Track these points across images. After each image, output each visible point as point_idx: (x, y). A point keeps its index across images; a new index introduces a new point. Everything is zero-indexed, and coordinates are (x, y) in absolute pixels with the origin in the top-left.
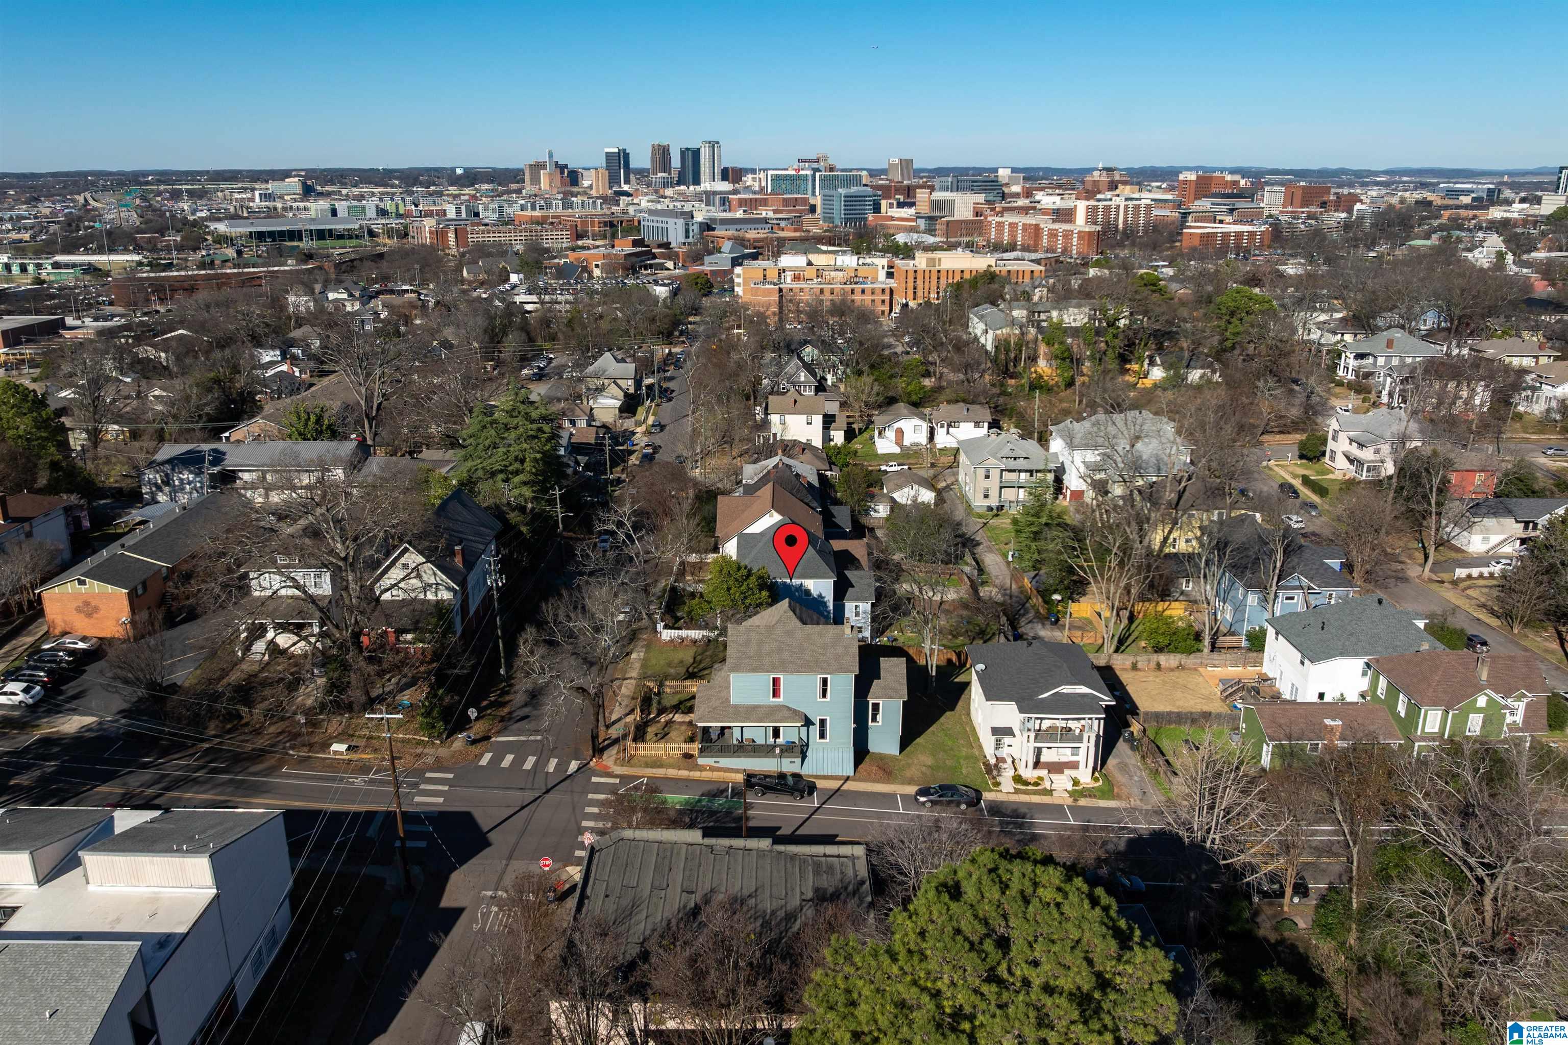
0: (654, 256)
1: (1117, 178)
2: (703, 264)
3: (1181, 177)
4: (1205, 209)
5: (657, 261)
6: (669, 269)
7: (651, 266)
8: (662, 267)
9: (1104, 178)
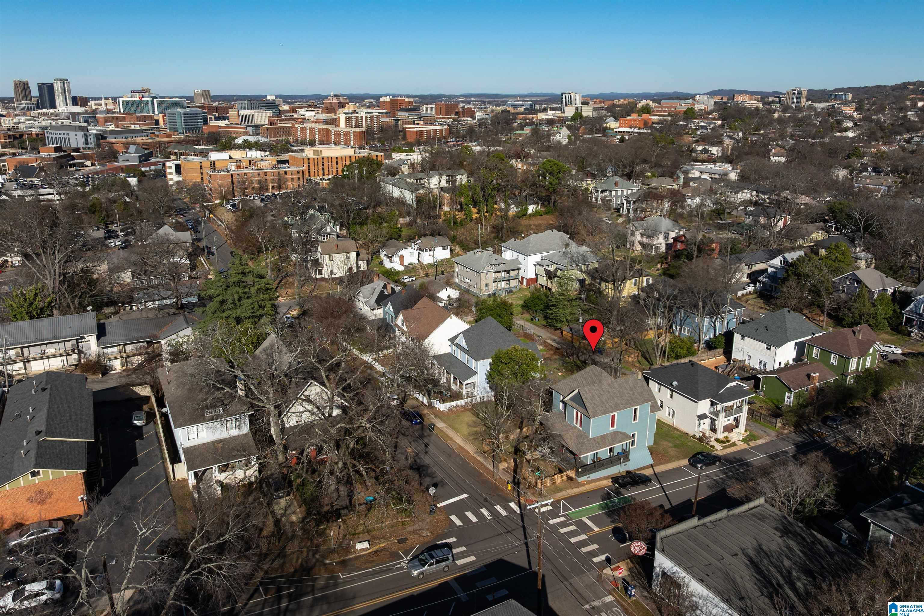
0: (73, 158)
1: (342, 100)
2: (118, 161)
3: (382, 100)
4: (404, 117)
5: (76, 161)
6: (87, 166)
7: (74, 165)
8: (83, 165)
9: (335, 101)
